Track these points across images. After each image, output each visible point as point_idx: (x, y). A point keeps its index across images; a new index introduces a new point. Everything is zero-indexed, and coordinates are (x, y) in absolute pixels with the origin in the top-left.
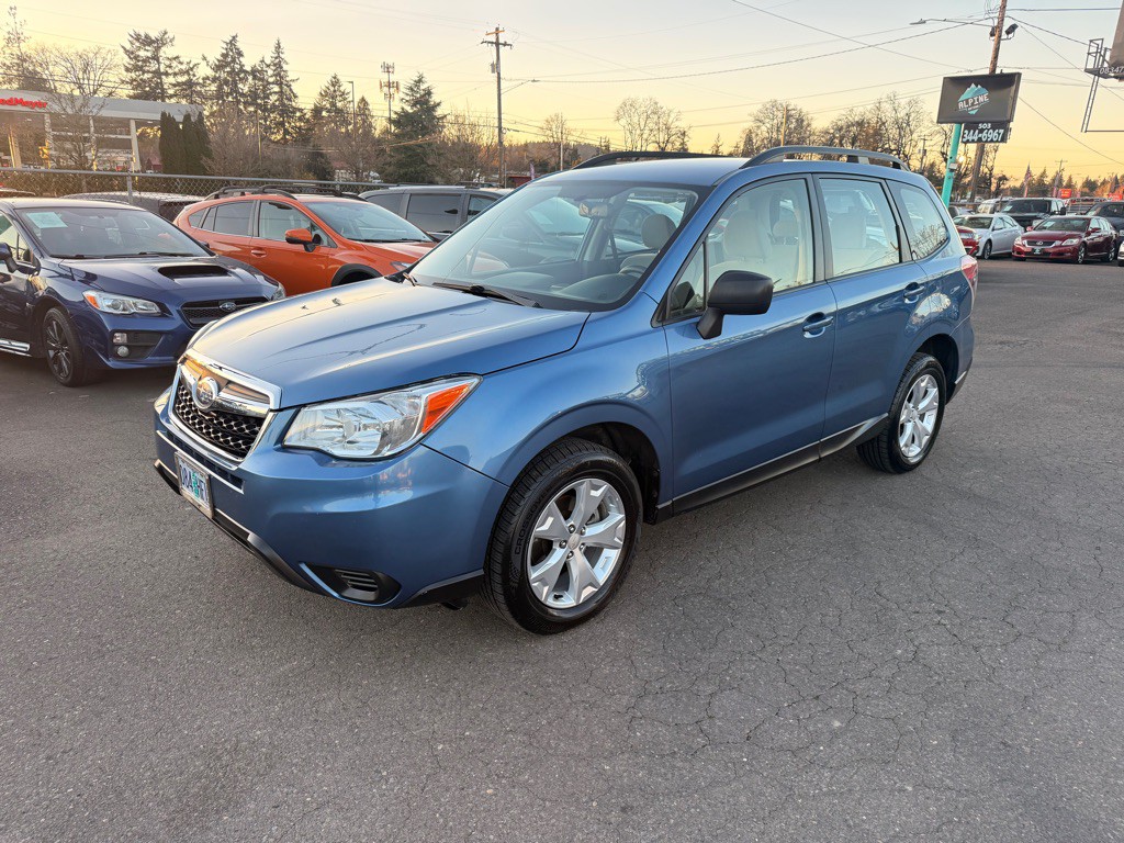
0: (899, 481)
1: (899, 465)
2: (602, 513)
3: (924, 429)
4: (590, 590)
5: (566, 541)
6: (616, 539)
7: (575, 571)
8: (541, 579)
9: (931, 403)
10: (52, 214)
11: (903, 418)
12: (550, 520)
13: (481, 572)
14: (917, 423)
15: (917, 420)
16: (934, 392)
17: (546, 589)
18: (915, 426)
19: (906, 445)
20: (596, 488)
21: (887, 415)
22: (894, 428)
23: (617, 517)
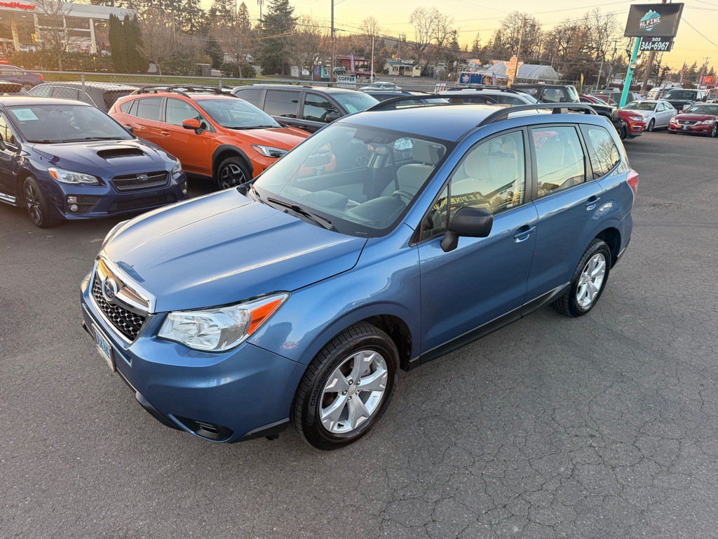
0: (576, 322)
1: (576, 312)
2: (372, 370)
3: (594, 287)
4: (363, 419)
5: (346, 391)
6: (381, 386)
7: (352, 409)
8: (329, 418)
9: (600, 270)
10: (28, 111)
11: (580, 283)
12: (336, 380)
13: (288, 420)
14: (590, 284)
15: (590, 282)
16: (602, 263)
17: (332, 423)
18: (589, 286)
19: (581, 300)
20: (368, 356)
21: (569, 283)
22: (574, 289)
23: (382, 371)
